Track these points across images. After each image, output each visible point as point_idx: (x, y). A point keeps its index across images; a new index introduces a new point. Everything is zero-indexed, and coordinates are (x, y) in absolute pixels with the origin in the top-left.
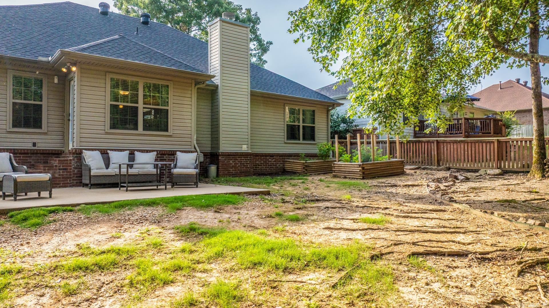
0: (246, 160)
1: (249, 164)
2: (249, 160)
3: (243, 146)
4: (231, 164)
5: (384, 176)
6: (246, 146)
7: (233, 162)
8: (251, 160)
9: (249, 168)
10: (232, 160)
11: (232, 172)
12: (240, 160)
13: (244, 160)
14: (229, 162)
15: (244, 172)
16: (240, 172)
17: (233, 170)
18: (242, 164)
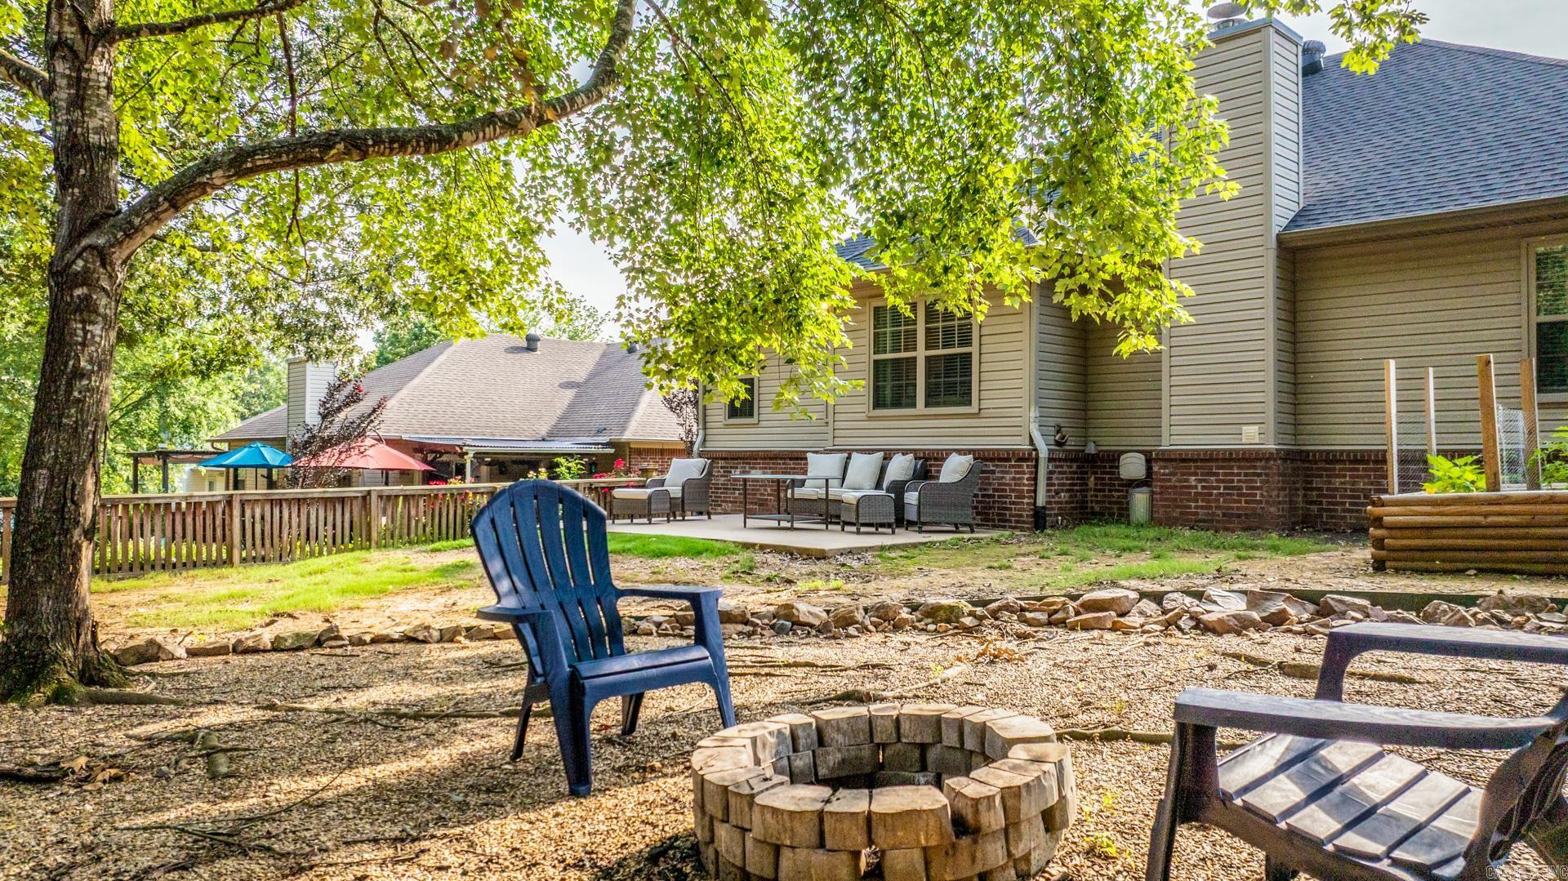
0: (1246, 475)
1: (1257, 488)
2: (1259, 475)
3: (1245, 428)
4: (1190, 487)
5: (1521, 573)
6: (1256, 427)
7: (1200, 481)
8: (1267, 475)
9: (1260, 502)
10: (1195, 474)
11: (1197, 514)
12: (1225, 474)
13: (1239, 475)
14: (1187, 481)
15: (1239, 516)
16: (1224, 515)
17: (1202, 507)
18: (1233, 488)
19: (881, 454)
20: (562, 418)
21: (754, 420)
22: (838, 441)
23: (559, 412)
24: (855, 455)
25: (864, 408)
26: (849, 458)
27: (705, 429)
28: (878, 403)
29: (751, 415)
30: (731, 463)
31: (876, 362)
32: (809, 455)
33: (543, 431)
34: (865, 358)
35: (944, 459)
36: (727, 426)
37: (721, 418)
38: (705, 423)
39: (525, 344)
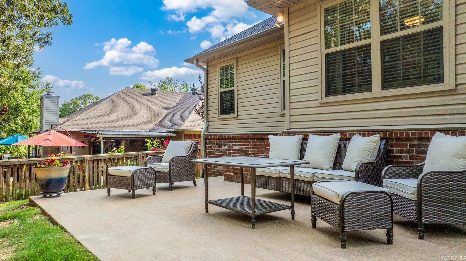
19: (338, 136)
20: (160, 122)
21: (235, 115)
22: (293, 125)
23: (160, 119)
24: (311, 137)
25: (317, 96)
26: (306, 139)
27: (208, 122)
28: (330, 92)
29: (233, 112)
30: (222, 142)
31: (327, 55)
32: (270, 137)
33: (151, 127)
34: (317, 54)
35: (429, 139)
36: (220, 120)
37: (216, 115)
38: (208, 118)
39: (151, 92)
